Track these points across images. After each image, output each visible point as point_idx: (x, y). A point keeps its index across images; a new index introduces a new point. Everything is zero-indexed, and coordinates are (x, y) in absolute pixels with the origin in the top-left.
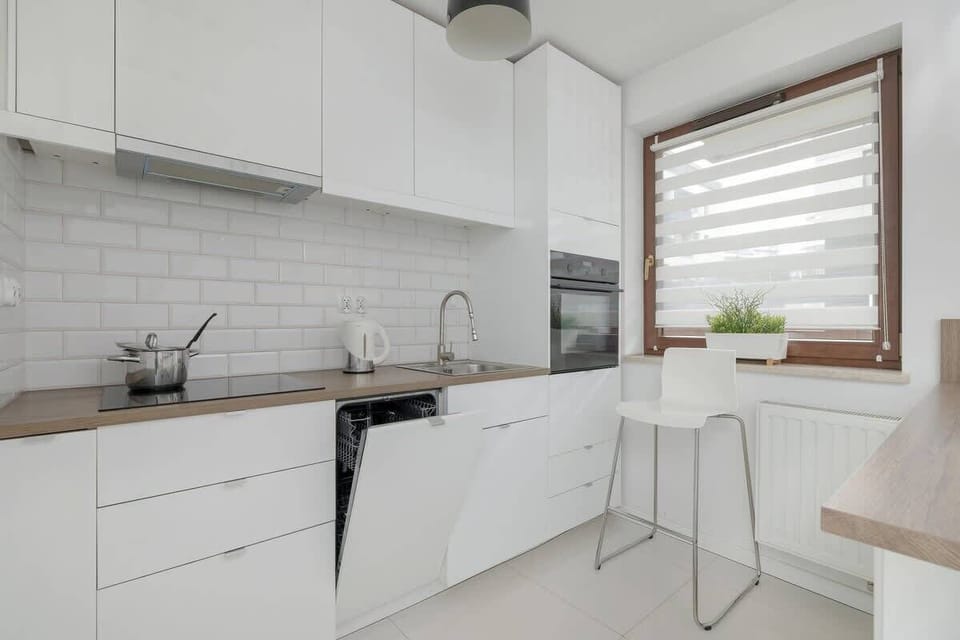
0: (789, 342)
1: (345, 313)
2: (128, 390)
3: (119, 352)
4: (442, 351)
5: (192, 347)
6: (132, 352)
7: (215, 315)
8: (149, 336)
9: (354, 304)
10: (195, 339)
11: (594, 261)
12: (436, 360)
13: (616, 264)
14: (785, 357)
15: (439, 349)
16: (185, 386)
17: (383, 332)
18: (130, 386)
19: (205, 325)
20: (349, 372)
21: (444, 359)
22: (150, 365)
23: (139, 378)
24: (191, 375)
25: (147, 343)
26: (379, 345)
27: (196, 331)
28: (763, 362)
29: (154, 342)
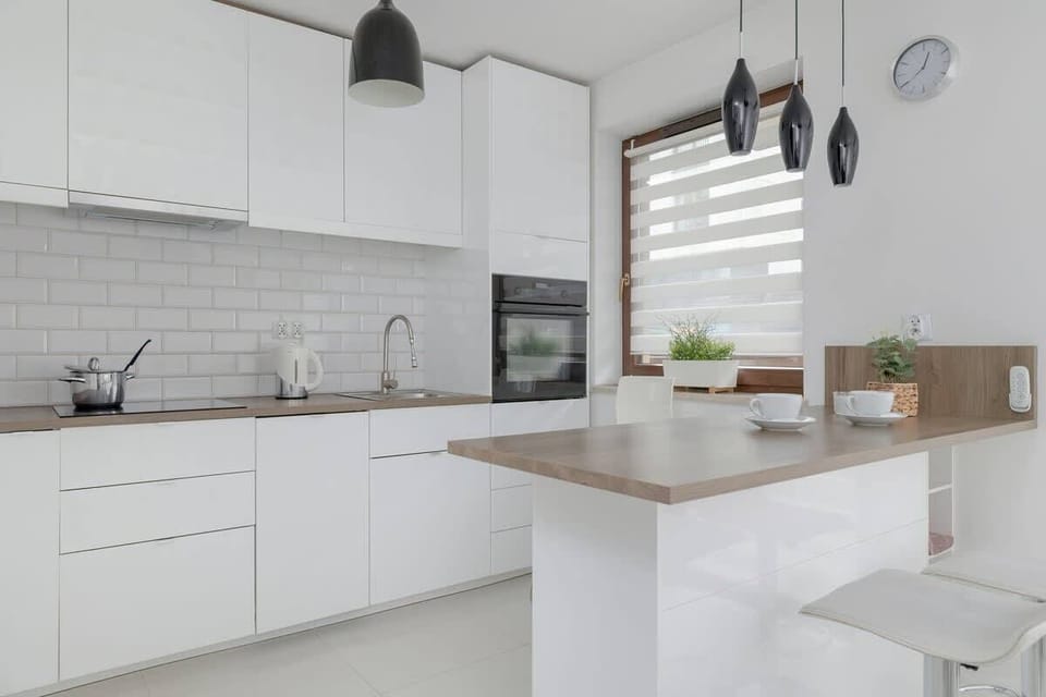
0: (740, 370)
1: (279, 338)
2: (74, 407)
3: (67, 374)
4: (386, 379)
5: (129, 371)
6: (78, 373)
7: (149, 341)
8: (92, 360)
9: (289, 330)
10: (132, 363)
11: (550, 282)
12: (380, 389)
13: (584, 284)
14: (735, 385)
15: (383, 377)
16: (122, 405)
17: (317, 358)
18: (76, 404)
19: (140, 352)
20: (281, 398)
21: (389, 387)
22: (94, 386)
23: (83, 397)
24: (127, 397)
25: (90, 366)
26: (312, 373)
27: (133, 357)
28: (706, 390)
29: (96, 366)
